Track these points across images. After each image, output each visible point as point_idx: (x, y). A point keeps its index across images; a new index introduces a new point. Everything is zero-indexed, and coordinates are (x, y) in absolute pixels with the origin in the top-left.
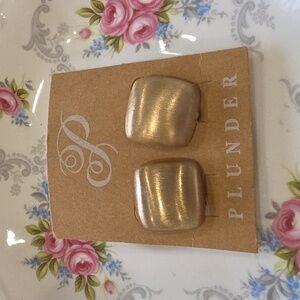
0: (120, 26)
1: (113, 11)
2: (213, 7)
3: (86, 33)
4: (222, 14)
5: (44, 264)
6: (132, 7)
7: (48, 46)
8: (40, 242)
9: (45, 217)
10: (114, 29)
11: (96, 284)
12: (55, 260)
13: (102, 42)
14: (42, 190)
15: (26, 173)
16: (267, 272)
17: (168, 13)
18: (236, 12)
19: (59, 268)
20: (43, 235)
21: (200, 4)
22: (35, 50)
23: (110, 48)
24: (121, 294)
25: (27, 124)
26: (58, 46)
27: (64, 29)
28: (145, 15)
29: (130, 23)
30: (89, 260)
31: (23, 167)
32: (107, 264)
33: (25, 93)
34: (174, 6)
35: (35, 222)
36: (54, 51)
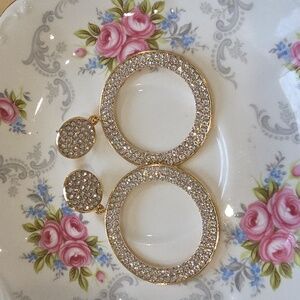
0: (114, 49)
1: (109, 35)
2: (197, 40)
3: (83, 53)
4: (204, 46)
5: (41, 258)
6: (126, 32)
7: (47, 62)
8: (36, 239)
9: (40, 216)
10: (108, 51)
11: (88, 274)
12: (51, 254)
13: (97, 61)
14: (37, 192)
15: (23, 176)
16: (235, 260)
17: (157, 41)
18: (216, 46)
19: (54, 261)
20: (39, 232)
21: (186, 36)
22: (34, 65)
23: (105, 67)
24: (111, 282)
25: (24, 132)
26: (55, 63)
27: (61, 47)
28: (137, 41)
29: (123, 47)
30: (82, 253)
31: (20, 171)
32: (99, 257)
33: (23, 103)
34: (163, 36)
35: (31, 221)
36: (51, 67)
